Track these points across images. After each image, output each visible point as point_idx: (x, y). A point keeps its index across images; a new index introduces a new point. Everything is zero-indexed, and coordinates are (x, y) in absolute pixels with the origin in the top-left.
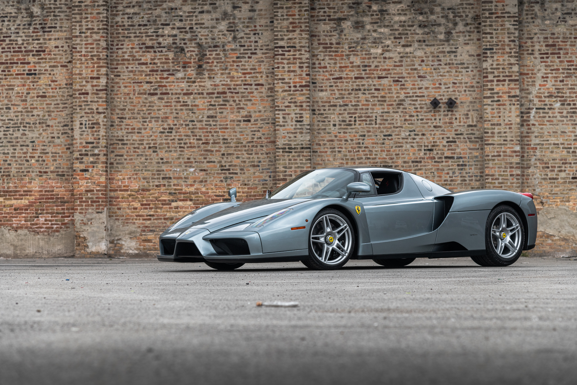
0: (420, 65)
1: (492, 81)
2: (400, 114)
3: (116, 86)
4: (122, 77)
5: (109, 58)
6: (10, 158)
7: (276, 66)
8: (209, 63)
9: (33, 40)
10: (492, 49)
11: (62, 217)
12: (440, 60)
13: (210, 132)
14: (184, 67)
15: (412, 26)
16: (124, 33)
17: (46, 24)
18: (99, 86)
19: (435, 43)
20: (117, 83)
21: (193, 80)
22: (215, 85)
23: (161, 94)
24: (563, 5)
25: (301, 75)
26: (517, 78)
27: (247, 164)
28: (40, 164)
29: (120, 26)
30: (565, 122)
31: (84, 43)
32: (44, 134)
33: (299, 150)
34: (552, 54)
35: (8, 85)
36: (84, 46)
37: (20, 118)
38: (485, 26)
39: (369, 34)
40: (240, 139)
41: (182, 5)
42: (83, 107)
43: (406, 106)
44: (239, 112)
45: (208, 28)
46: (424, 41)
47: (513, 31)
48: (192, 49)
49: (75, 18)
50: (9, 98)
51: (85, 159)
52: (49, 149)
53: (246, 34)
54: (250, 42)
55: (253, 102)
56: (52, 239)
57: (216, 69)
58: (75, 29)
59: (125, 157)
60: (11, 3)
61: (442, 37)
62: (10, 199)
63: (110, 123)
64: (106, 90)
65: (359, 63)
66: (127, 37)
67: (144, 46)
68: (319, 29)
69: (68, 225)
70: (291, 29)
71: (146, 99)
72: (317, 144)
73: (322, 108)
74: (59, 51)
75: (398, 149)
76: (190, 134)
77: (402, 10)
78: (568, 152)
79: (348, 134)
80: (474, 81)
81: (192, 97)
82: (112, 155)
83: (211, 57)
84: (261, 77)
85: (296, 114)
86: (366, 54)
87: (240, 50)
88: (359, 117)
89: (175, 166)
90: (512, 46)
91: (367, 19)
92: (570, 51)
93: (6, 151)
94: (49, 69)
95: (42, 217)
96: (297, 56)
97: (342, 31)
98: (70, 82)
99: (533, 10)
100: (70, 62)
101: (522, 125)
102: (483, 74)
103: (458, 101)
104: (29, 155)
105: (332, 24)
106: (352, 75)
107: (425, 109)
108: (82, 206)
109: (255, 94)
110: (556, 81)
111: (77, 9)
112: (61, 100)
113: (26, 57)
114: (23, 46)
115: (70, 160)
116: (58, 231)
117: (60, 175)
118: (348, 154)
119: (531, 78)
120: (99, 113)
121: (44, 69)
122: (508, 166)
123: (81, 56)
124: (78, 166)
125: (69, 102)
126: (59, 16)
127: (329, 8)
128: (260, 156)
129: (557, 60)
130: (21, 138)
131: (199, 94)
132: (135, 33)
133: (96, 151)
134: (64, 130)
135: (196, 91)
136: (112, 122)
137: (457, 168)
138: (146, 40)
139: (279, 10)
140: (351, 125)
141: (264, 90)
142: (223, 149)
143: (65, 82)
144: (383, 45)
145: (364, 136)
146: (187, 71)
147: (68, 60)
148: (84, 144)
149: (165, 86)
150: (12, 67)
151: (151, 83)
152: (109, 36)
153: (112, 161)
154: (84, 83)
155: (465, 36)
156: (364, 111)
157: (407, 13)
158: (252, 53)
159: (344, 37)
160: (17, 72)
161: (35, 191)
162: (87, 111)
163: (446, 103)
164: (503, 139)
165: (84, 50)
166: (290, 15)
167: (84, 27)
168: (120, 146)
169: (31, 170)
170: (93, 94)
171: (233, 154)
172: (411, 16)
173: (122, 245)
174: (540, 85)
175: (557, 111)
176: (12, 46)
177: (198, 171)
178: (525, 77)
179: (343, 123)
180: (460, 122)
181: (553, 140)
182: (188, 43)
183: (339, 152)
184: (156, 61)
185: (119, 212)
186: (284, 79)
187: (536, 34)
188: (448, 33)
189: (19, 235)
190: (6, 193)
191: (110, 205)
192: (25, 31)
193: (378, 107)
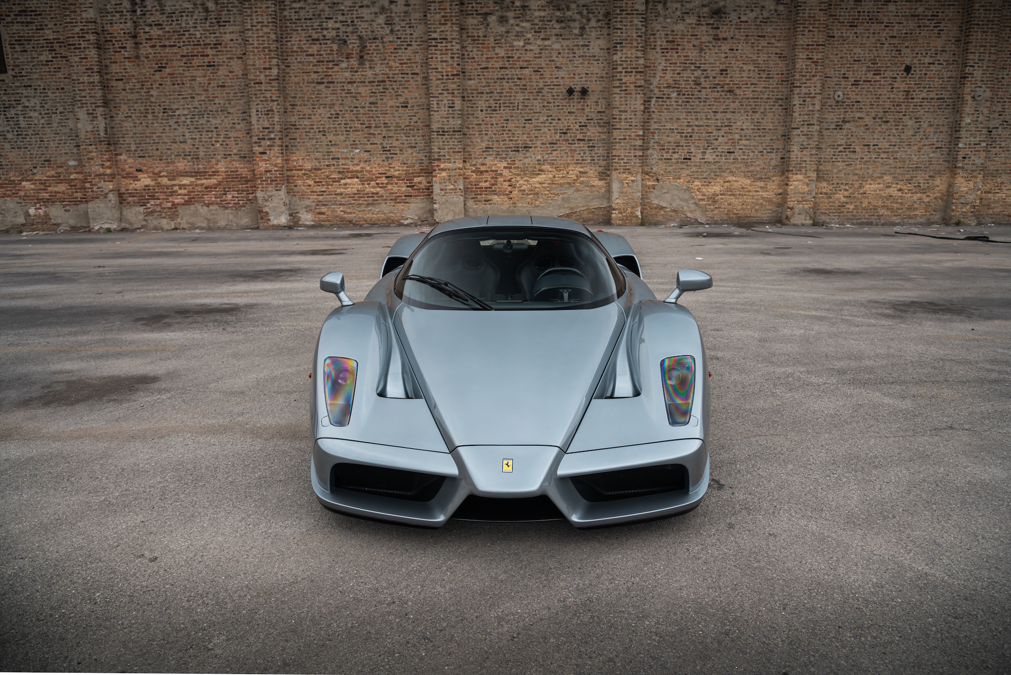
0: (557, 57)
1: (621, 72)
2: (539, 100)
3: (287, 76)
4: (292, 67)
5: (279, 50)
6: (197, 143)
7: (430, 56)
8: (369, 54)
9: (210, 34)
10: (622, 43)
11: (247, 194)
12: (574, 53)
13: (373, 117)
14: (347, 58)
15: (551, 21)
16: (292, 27)
17: (220, 18)
18: (271, 76)
19: (571, 37)
20: (288, 73)
21: (355, 69)
22: (375, 74)
23: (328, 83)
24: (682, 5)
25: (452, 65)
26: (642, 70)
27: (405, 146)
28: (224, 148)
29: (288, 20)
30: (680, 110)
31: (256, 35)
32: (225, 120)
33: (451, 133)
34: (671, 49)
35: (191, 77)
36: (255, 39)
37: (203, 106)
38: (616, 22)
39: (512, 28)
40: (398, 123)
42: (259, 95)
43: (545, 93)
44: (397, 99)
45: (367, 21)
46: (561, 35)
47: (640, 27)
48: (354, 41)
49: (246, 12)
50: (192, 88)
51: (263, 142)
52: (231, 134)
53: (402, 27)
54: (406, 34)
55: (410, 89)
56: (239, 213)
57: (376, 59)
58: (247, 22)
59: (298, 140)
61: (576, 31)
62: (201, 179)
63: (283, 110)
64: (278, 79)
65: (503, 55)
66: (295, 30)
67: (310, 39)
68: (468, 23)
69: (252, 201)
70: (443, 22)
71: (314, 87)
72: (467, 128)
73: (471, 95)
74: (234, 44)
75: (537, 132)
76: (354, 119)
77: (542, 6)
78: (682, 136)
79: (494, 119)
80: (604, 72)
81: (355, 85)
82: (287, 139)
83: (371, 48)
84: (417, 67)
85: (448, 100)
86: (509, 47)
87: (397, 42)
88: (503, 103)
89: (343, 148)
90: (639, 41)
91: (510, 14)
92: (686, 47)
93: (194, 137)
94: (226, 61)
95: (229, 194)
96: (449, 48)
97: (488, 25)
98: (245, 72)
99: (657, 9)
100: (244, 54)
101: (644, 112)
102: (613, 66)
103: (590, 90)
104: (214, 139)
105: (480, 18)
106: (497, 65)
107: (561, 97)
108: (263, 184)
109: (412, 82)
110: (674, 74)
112: (239, 89)
113: (205, 50)
114: (201, 40)
116: (244, 206)
117: (243, 157)
118: (494, 136)
119: (652, 70)
120: (273, 101)
121: (221, 61)
122: (632, 148)
123: (253, 48)
124: (257, 149)
126: (232, 11)
127: (477, 4)
128: (416, 138)
129: (676, 55)
130: (206, 125)
131: (361, 82)
133: (272, 136)
134: (242, 116)
135: (359, 80)
136: (285, 109)
137: (587, 149)
138: (312, 33)
139: (432, 4)
140: (496, 110)
141: (419, 78)
142: (384, 132)
143: (241, 72)
144: (524, 38)
145: (508, 120)
146: (350, 61)
147: (242, 53)
148: (261, 129)
149: (331, 75)
150: (193, 59)
151: (318, 72)
152: (278, 29)
153: (287, 144)
154: (258, 73)
155: (597, 31)
156: (508, 98)
157: (547, 9)
158: (408, 45)
159: (490, 31)
160: (197, 64)
161: (222, 172)
162: (262, 99)
163: (580, 92)
164: (628, 124)
165: (256, 42)
166: (442, 9)
167: (255, 21)
168: (294, 131)
169: (216, 153)
170: (266, 83)
171: (393, 137)
172: (550, 12)
173: (300, 217)
174: (660, 77)
175: (673, 100)
176: (191, 40)
177: (362, 152)
178: (647, 69)
179: (489, 109)
180: (591, 109)
181: (669, 126)
182: (350, 35)
183: (486, 134)
184: (322, 52)
185: (296, 189)
186: (437, 69)
187: (658, 31)
188: (582, 28)
189: (211, 210)
190: (197, 174)
191: (288, 183)
192: (202, 25)
193: (520, 94)
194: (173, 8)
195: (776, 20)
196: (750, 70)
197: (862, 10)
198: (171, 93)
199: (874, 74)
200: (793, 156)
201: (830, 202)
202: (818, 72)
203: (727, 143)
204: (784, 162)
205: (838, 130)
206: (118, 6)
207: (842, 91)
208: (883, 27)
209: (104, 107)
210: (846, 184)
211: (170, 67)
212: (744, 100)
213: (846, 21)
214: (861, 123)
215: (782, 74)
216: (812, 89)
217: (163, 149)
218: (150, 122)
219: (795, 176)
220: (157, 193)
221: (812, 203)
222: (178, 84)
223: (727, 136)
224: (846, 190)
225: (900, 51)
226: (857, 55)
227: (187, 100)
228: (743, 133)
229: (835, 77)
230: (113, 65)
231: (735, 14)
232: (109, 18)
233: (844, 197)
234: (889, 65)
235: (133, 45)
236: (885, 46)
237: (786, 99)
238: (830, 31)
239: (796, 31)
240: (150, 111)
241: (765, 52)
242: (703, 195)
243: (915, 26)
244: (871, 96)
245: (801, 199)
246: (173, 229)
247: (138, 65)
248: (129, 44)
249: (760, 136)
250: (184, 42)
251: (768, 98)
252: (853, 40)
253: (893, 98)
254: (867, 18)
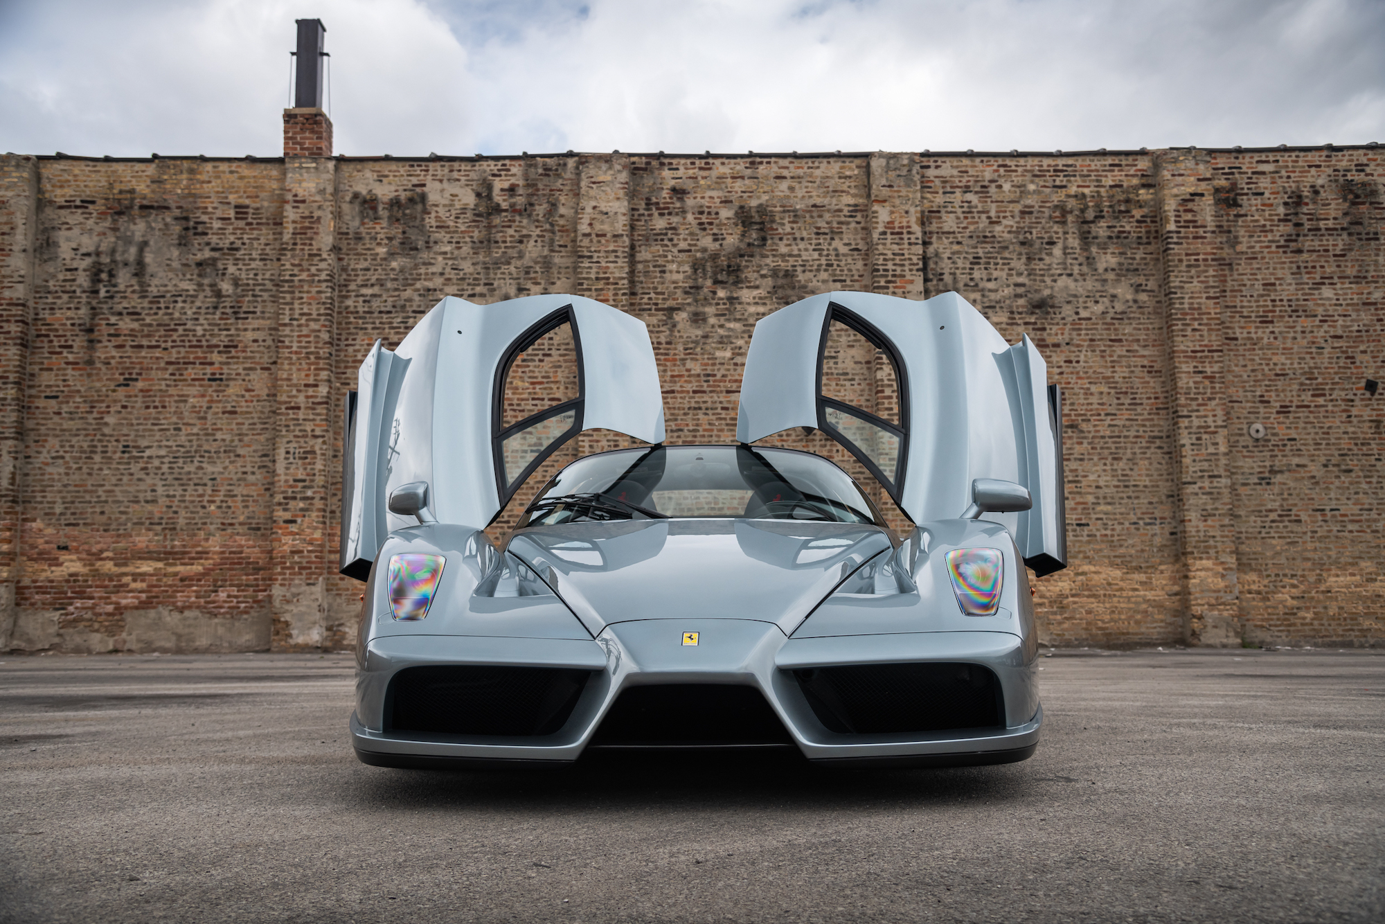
5: (333, 358)
6: (176, 503)
9: (220, 330)
11: (254, 591)
16: (357, 323)
17: (240, 307)
18: (316, 397)
24: (983, 296)
28: (223, 513)
29: (352, 313)
31: (296, 334)
32: (230, 467)
35: (178, 396)
36: (295, 339)
37: (195, 443)
39: (713, 330)
41: (444, 285)
42: (292, 428)
49: (284, 298)
50: (179, 414)
51: (292, 504)
52: (237, 491)
56: (237, 624)
58: (283, 314)
60: (188, 276)
62: (175, 565)
63: (331, 453)
64: (327, 403)
65: (698, 371)
66: (362, 329)
69: (262, 604)
74: (259, 346)
77: (760, 298)
80: (863, 399)
84: (558, 388)
85: (608, 441)
86: (708, 359)
91: (710, 310)
93: (171, 493)
94: (243, 372)
95: (222, 592)
97: (674, 326)
98: (273, 391)
100: (275, 363)
104: (206, 498)
105: (661, 316)
106: (689, 387)
107: (793, 437)
108: (285, 574)
111: (286, 285)
112: (259, 418)
113: (208, 355)
114: (203, 339)
115: (269, 507)
116: (247, 613)
117: (254, 529)
120: (315, 437)
121: (234, 372)
123: (291, 353)
124: (280, 514)
125: (272, 420)
126: (261, 296)
127: (657, 293)
130: (196, 474)
132: (374, 323)
133: (309, 493)
134: (261, 461)
136: (335, 451)
138: (389, 333)
143: (266, 391)
144: (733, 346)
147: (271, 360)
148: (291, 482)
150: (186, 369)
152: (335, 326)
153: (334, 508)
154: (294, 392)
155: (849, 336)
157: (768, 302)
158: (544, 355)
159: (677, 334)
160: (193, 376)
161: (215, 553)
162: (297, 433)
165: (295, 345)
167: (297, 312)
169: (208, 521)
170: (307, 408)
173: (345, 633)
176: (186, 339)
180: (843, 456)
189: (185, 619)
190: (169, 556)
191: (329, 573)
192: (209, 316)
193: (726, 433)
194: (162, 289)
195: (1137, 315)
196: (1101, 393)
197: (1278, 298)
198: (141, 421)
199: (1313, 396)
200: (1191, 528)
201: (1268, 607)
202: (1216, 393)
203: (1075, 509)
204: (1176, 540)
205: (1264, 486)
206: (68, 284)
207: (1262, 423)
208: (1317, 323)
209: (16, 439)
210: (1293, 576)
211: (144, 380)
212: (1097, 440)
213: (1253, 315)
214: (1302, 473)
215: (1156, 398)
216: (1210, 420)
217: (113, 513)
218: (96, 467)
219: (1198, 562)
220: (90, 587)
221: (1235, 608)
222: (156, 407)
223: (1073, 499)
224: (1294, 586)
225: (1353, 357)
226: (1279, 367)
227: (168, 433)
228: (1101, 493)
229: (1247, 401)
230: (45, 373)
231: (1069, 307)
232: (50, 300)
233: (1293, 598)
234: (1337, 380)
235: (85, 344)
236: (1325, 351)
237: (1168, 437)
238: (1230, 331)
239: (1172, 331)
240: (99, 449)
241: (1124, 364)
242: (1042, 597)
243: (1372, 320)
244: (1313, 431)
245: (1213, 601)
246: (111, 652)
247: (89, 375)
248: (79, 342)
249: (1129, 497)
250: (174, 341)
251: (1137, 437)
252: (1270, 344)
253: (1354, 433)
254: (1289, 309)
